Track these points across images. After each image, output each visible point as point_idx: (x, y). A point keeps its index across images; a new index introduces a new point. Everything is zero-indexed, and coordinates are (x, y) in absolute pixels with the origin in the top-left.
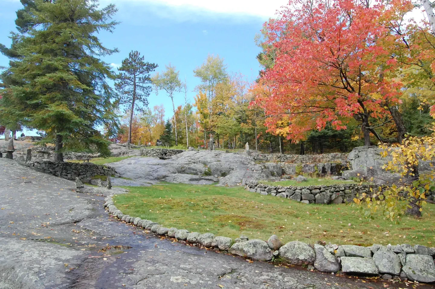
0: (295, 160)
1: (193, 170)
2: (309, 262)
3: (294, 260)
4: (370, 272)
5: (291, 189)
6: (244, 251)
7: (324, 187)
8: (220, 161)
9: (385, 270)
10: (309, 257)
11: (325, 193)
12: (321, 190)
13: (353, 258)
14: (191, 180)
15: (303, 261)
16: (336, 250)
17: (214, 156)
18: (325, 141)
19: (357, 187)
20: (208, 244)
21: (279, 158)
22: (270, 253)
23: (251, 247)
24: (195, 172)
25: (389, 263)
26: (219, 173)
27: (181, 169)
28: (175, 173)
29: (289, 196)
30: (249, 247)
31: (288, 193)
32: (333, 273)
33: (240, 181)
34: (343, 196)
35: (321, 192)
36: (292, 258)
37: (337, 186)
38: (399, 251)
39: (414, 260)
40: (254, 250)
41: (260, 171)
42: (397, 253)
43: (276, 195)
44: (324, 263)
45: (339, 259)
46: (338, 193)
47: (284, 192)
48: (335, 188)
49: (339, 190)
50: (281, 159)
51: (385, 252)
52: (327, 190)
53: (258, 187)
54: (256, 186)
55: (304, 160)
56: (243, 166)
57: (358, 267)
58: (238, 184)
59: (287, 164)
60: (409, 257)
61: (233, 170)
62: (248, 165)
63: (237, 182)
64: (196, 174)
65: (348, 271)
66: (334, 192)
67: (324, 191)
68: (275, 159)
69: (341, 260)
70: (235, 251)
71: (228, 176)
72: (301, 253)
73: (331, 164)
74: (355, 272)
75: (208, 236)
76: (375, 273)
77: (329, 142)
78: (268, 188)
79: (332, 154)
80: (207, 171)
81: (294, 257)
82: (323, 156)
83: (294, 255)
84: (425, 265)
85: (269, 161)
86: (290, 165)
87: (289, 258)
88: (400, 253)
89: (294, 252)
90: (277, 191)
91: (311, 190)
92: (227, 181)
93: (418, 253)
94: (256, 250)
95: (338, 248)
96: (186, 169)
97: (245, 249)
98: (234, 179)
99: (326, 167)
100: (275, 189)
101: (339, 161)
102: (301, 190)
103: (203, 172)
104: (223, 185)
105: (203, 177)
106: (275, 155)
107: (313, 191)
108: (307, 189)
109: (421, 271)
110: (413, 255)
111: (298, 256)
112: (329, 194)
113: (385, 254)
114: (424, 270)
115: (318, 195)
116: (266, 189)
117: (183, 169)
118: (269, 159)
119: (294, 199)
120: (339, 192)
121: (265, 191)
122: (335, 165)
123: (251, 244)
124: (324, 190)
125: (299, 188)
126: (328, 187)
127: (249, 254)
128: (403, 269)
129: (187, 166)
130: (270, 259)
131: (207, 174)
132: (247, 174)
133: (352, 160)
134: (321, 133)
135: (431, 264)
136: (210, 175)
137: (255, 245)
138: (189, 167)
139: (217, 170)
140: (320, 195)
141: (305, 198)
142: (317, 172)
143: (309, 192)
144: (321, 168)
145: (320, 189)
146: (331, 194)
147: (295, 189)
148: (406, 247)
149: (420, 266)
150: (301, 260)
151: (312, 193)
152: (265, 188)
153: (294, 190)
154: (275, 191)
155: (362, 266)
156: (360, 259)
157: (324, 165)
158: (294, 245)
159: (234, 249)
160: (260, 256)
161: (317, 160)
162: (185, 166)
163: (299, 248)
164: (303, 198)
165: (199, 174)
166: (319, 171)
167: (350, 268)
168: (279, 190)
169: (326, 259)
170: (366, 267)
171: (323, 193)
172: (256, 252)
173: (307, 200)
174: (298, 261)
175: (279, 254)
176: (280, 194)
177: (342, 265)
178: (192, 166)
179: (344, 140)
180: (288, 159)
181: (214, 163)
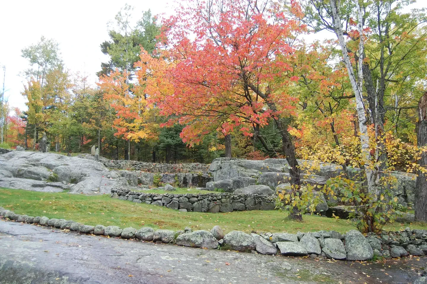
0: (152, 169)
1: (34, 174)
2: (252, 247)
3: (239, 247)
4: (302, 252)
5: (167, 197)
6: (192, 241)
7: (202, 196)
8: (68, 165)
9: (312, 251)
10: (251, 243)
11: (203, 202)
12: (199, 198)
13: (287, 243)
14: (35, 186)
15: (246, 247)
16: (271, 236)
17: (57, 159)
18: (181, 150)
19: (232, 197)
20: (149, 238)
21: (133, 165)
22: (216, 241)
23: (199, 237)
24: (36, 176)
25: (313, 245)
26: (67, 179)
27: (18, 172)
28: (10, 177)
29: (165, 204)
30: (197, 237)
31: (164, 201)
32: (274, 255)
33: (97, 189)
34: (220, 205)
35: (199, 200)
36: (236, 245)
37: (214, 195)
38: (318, 236)
39: (330, 242)
40: (202, 239)
41: (118, 179)
42: (317, 238)
43: (151, 203)
44: (264, 247)
45: (275, 244)
46: (215, 202)
47: (161, 199)
48: (212, 196)
49: (216, 199)
50: (135, 167)
51: (309, 237)
52: (205, 198)
53: (130, 194)
54: (127, 193)
55: (163, 169)
56: (96, 173)
57: (293, 249)
58: (95, 192)
59: (143, 172)
60: (327, 240)
61: (85, 176)
62: (102, 171)
63: (94, 190)
64: (39, 179)
65: (286, 252)
66: (212, 201)
67: (202, 200)
68: (129, 166)
69: (277, 245)
70: (181, 242)
71: (81, 183)
72: (244, 240)
73: (193, 175)
74: (291, 253)
75: (148, 230)
76: (305, 253)
77: (185, 151)
78: (141, 195)
79: (193, 164)
80: (52, 176)
81: (238, 244)
82: (183, 166)
83: (238, 242)
84: (338, 246)
85: (122, 168)
86: (147, 174)
87: (234, 245)
88: (319, 237)
89: (238, 240)
90: (152, 198)
91: (189, 198)
92: (82, 189)
93: (332, 237)
94: (203, 240)
95: (272, 235)
96: (25, 173)
97: (193, 239)
98: (89, 187)
99: (188, 178)
100: (150, 197)
101: (200, 172)
102: (179, 198)
103: (48, 177)
104: (77, 193)
105: (49, 183)
106: (129, 162)
107: (191, 199)
108: (185, 197)
109: (336, 250)
110: (329, 239)
111: (242, 242)
112: (207, 202)
113: (309, 238)
114: (338, 250)
115: (196, 203)
116: (140, 197)
117: (21, 173)
118: (122, 166)
119: (171, 207)
120: (216, 200)
121: (138, 198)
122: (196, 176)
123: (198, 234)
124: (201, 198)
125: (176, 196)
126: (205, 195)
127: (197, 243)
128: (322, 250)
129: (25, 169)
130: (216, 247)
131: (52, 179)
132: (103, 181)
133: (214, 171)
134: (179, 141)
135: (342, 245)
136: (57, 181)
137: (202, 235)
138: (28, 170)
139: (66, 175)
140: (198, 204)
141: (182, 207)
142: (177, 183)
143: (187, 200)
144: (182, 178)
145: (197, 197)
146: (209, 202)
147: (172, 196)
148: (324, 233)
149: (335, 247)
150: (245, 246)
151: (189, 202)
152: (139, 195)
153: (171, 198)
154: (150, 199)
155: (295, 248)
156: (291, 243)
157: (186, 176)
158: (238, 233)
159: (180, 240)
160: (207, 244)
161: (177, 170)
162: (23, 168)
163: (242, 235)
164: (181, 206)
165: (43, 179)
166: (180, 182)
167: (286, 250)
168: (155, 198)
169: (264, 244)
170: (298, 249)
171: (200, 201)
172: (204, 241)
173: (184, 208)
174: (242, 247)
175: (224, 242)
176: (156, 202)
177: (280, 248)
178: (33, 169)
179: (202, 150)
180: (144, 167)
181: (61, 166)
